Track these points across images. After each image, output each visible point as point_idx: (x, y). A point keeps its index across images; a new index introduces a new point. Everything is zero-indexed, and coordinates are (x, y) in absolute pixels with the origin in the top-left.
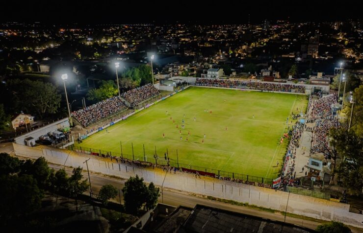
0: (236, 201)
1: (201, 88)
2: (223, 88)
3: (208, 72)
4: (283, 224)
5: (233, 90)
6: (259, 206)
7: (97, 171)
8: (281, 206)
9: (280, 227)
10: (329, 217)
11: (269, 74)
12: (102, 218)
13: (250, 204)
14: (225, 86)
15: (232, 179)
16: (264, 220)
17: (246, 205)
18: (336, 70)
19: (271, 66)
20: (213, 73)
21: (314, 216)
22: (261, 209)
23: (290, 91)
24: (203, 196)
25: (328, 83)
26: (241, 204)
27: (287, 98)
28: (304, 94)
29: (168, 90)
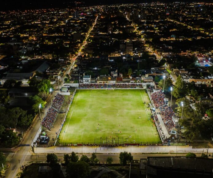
0: (153, 152)
1: (84, 90)
2: (97, 89)
3: (84, 79)
4: (177, 157)
5: (104, 90)
6: (162, 153)
7: (88, 153)
8: (170, 151)
9: (177, 158)
10: (186, 151)
11: (117, 75)
12: (112, 170)
13: (158, 152)
14: (98, 88)
15: (147, 144)
16: (172, 157)
17: (157, 153)
18: (152, 69)
19: (117, 70)
20: (87, 79)
21: (181, 152)
22: (163, 153)
23: (136, 88)
24: (140, 153)
25: (152, 80)
26: (155, 153)
27: (136, 93)
28: (143, 89)
29: (66, 95)
